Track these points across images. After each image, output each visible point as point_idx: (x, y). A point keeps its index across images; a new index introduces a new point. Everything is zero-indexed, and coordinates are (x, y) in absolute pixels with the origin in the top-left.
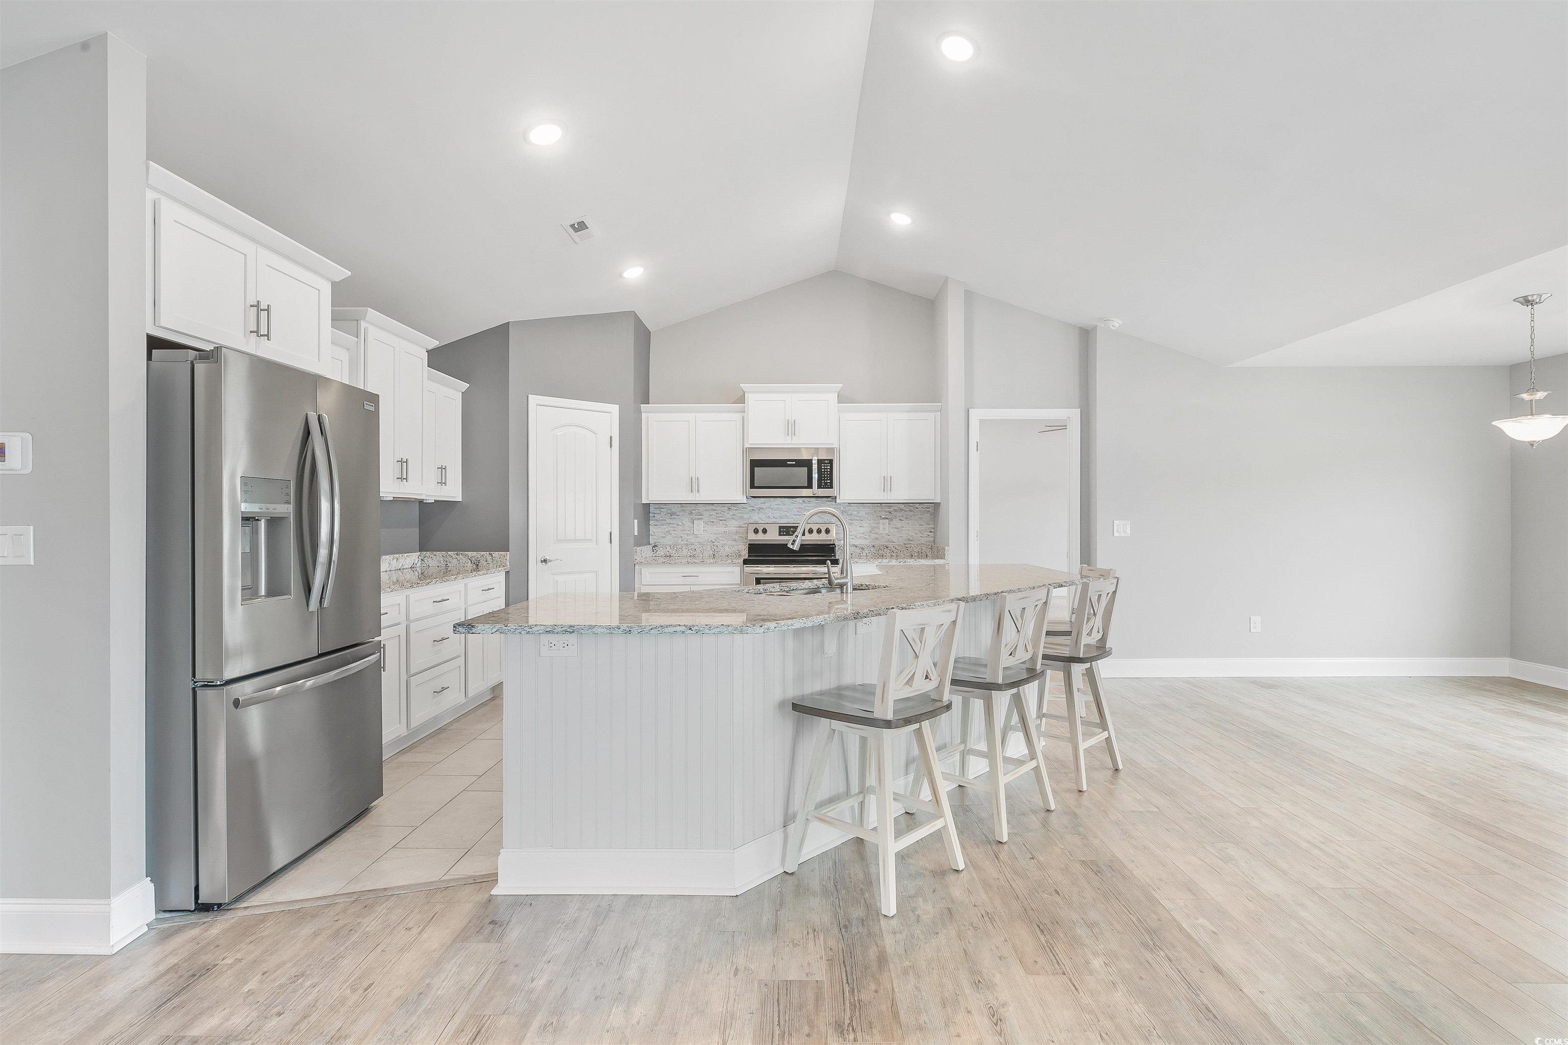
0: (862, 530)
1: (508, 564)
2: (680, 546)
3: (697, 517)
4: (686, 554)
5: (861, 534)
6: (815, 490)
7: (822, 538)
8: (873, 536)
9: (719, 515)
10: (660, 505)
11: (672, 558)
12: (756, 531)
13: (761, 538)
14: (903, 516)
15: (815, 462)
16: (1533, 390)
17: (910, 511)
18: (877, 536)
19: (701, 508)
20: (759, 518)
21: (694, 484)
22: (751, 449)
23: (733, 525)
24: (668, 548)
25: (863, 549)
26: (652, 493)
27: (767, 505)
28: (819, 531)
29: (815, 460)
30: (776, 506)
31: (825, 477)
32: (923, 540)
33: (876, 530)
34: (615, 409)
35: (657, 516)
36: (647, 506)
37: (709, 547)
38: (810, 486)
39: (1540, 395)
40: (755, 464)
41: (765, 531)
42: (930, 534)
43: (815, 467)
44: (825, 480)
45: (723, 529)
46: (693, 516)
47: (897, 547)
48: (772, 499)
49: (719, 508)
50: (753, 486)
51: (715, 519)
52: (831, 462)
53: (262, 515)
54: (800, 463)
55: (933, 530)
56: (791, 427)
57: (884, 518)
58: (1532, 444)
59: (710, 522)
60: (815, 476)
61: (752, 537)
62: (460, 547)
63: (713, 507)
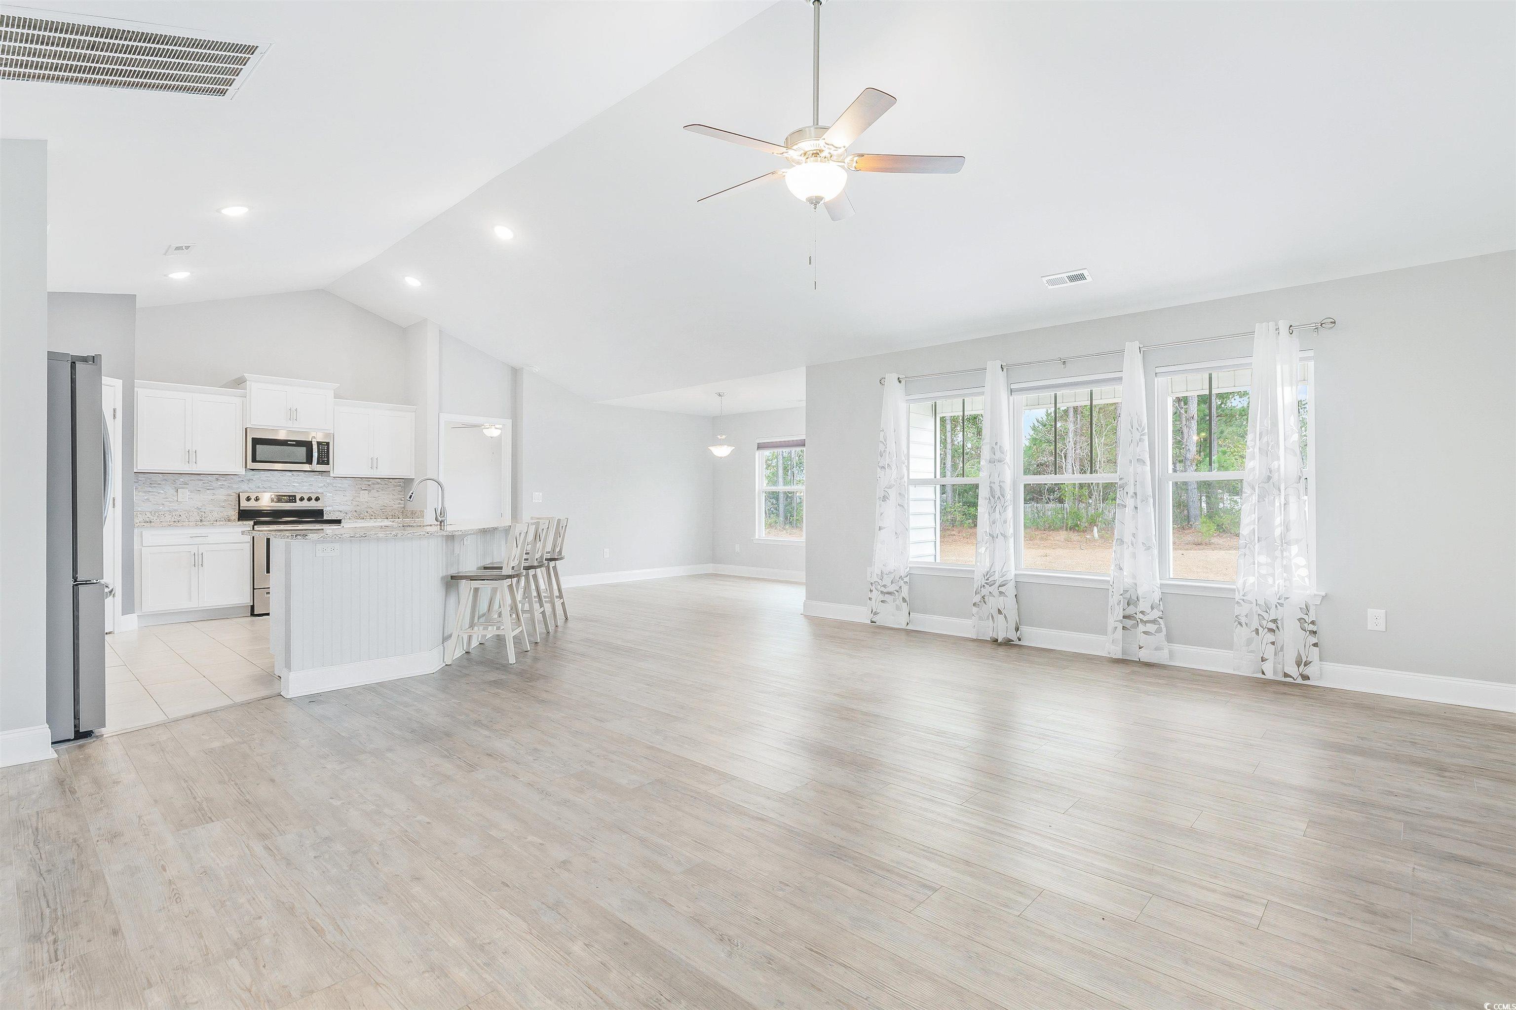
0: (345, 498)
2: (163, 513)
3: (181, 485)
4: (170, 519)
5: (344, 502)
6: (315, 466)
7: (313, 505)
8: (355, 502)
9: (206, 485)
11: (152, 524)
12: (248, 499)
13: (252, 504)
14: (379, 488)
15: (313, 443)
16: (721, 435)
17: (386, 484)
18: (358, 502)
20: (249, 488)
21: (191, 458)
22: (254, 430)
23: (223, 494)
24: (148, 515)
25: (346, 513)
28: (310, 499)
29: (315, 441)
30: (266, 478)
31: (322, 455)
32: (396, 506)
33: (358, 499)
34: (118, 383)
37: (196, 513)
38: (311, 462)
39: (724, 437)
40: (257, 443)
41: (257, 499)
42: (400, 501)
43: (314, 446)
44: (322, 458)
45: (210, 497)
46: (177, 484)
47: (375, 512)
49: (206, 479)
50: (254, 460)
51: (201, 488)
52: (328, 444)
54: (299, 444)
55: (403, 499)
56: (293, 413)
57: (364, 488)
58: (721, 458)
59: (196, 490)
60: (315, 455)
61: (243, 503)
63: (199, 477)
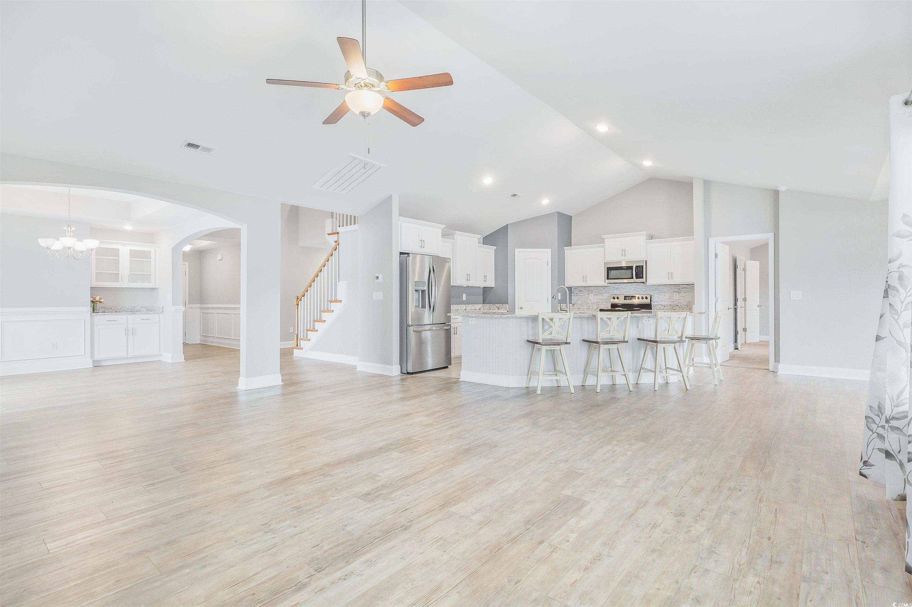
0: (665, 297)
1: (508, 308)
3: (590, 292)
4: (586, 308)
5: (664, 299)
6: (636, 279)
7: (647, 300)
8: (671, 300)
9: (600, 291)
10: (576, 288)
11: (580, 309)
12: (614, 298)
13: (616, 301)
14: (686, 291)
15: (634, 267)
17: (690, 288)
18: (672, 300)
19: (592, 288)
20: (616, 292)
21: (584, 278)
22: (608, 263)
23: (605, 296)
25: (665, 306)
26: (570, 282)
27: (620, 286)
28: (642, 298)
29: (634, 266)
30: (624, 287)
31: (639, 274)
33: (672, 297)
34: (549, 251)
35: (575, 292)
36: (570, 289)
38: (632, 278)
40: (609, 269)
41: (618, 298)
43: (634, 269)
45: (601, 297)
46: (589, 292)
47: (682, 306)
48: (622, 284)
49: (600, 288)
50: (609, 278)
52: (642, 266)
53: (420, 290)
54: (628, 268)
56: (624, 253)
57: (676, 292)
59: (596, 294)
60: (634, 273)
61: (612, 300)
62: (494, 303)
63: (597, 288)
